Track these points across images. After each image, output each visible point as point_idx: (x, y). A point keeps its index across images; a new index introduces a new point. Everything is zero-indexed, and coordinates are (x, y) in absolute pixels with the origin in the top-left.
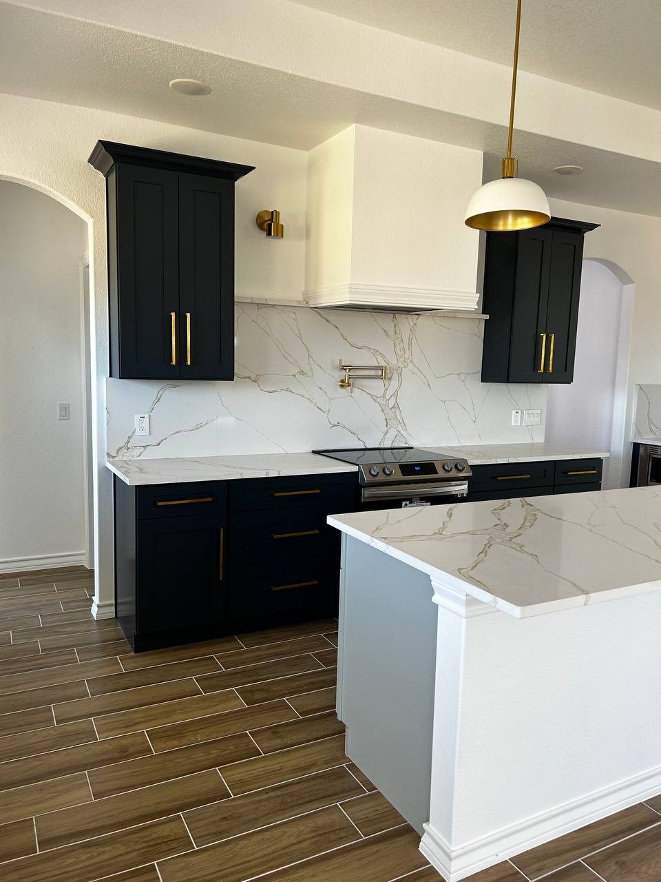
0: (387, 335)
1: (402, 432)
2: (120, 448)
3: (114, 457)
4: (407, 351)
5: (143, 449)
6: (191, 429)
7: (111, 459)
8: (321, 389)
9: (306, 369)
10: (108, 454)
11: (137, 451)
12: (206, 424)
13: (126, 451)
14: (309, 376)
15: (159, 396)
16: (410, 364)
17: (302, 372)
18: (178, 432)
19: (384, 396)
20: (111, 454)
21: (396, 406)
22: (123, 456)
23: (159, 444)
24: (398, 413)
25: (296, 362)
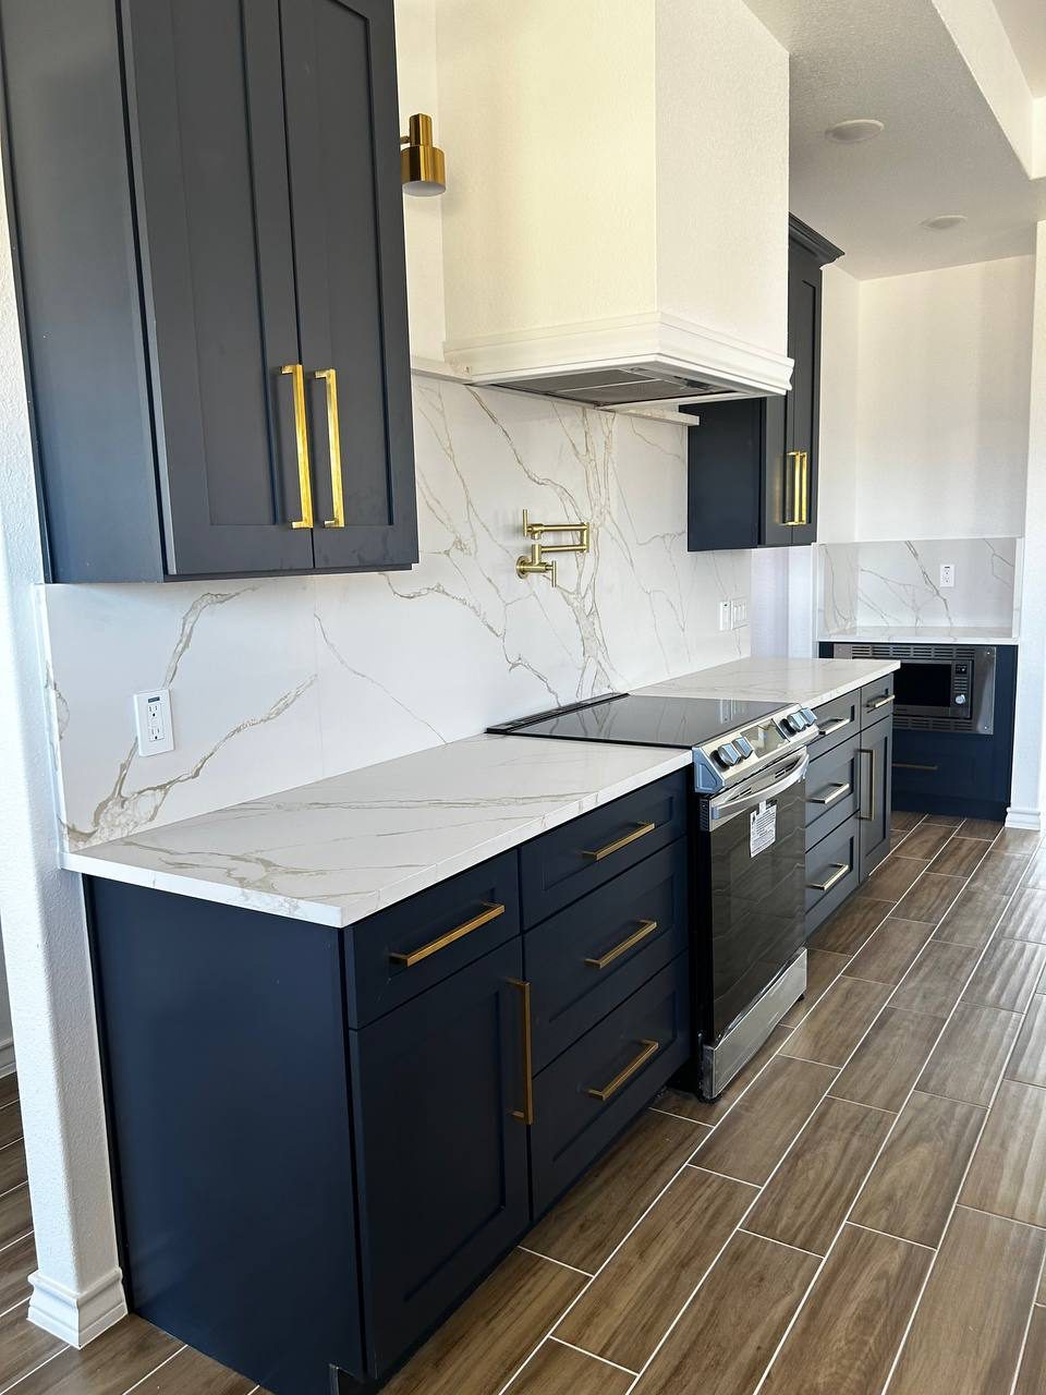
0: (577, 454)
1: (604, 664)
2: (103, 805)
3: (90, 835)
4: (603, 490)
5: (159, 794)
6: (264, 716)
7: (81, 845)
8: (490, 581)
9: (466, 536)
10: (72, 830)
11: (147, 803)
12: (297, 696)
13: (117, 809)
14: (471, 554)
15: (187, 630)
16: (608, 517)
17: (459, 543)
18: (238, 730)
19: (578, 591)
20: (79, 829)
21: (594, 612)
22: (112, 827)
23: (197, 774)
24: (596, 626)
25: (449, 519)
